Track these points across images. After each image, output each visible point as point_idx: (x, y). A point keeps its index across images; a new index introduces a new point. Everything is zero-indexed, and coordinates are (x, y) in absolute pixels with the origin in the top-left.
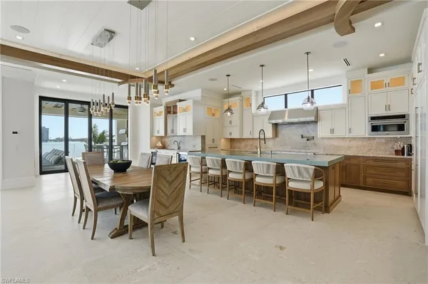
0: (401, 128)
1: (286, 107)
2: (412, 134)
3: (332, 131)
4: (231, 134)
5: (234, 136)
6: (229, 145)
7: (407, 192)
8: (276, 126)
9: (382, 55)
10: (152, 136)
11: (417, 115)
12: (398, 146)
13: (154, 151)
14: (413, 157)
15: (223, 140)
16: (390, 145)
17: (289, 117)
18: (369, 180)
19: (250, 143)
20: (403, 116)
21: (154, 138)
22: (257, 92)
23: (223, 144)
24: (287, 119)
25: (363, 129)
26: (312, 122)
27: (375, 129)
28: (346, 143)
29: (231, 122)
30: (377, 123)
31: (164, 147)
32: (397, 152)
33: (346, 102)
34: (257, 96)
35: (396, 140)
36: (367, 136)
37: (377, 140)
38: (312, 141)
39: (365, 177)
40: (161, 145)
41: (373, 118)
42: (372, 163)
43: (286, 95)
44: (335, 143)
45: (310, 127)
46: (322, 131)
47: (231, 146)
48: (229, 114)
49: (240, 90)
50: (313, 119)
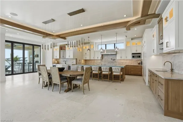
0: (140, 57)
1: (106, 49)
2: (142, 59)
3: (121, 57)
4: (86, 58)
5: (87, 59)
6: (85, 62)
7: (141, 75)
8: (102, 55)
9: (135, 36)
10: (53, 58)
11: (144, 53)
12: (139, 62)
13: (54, 65)
14: (143, 65)
15: (83, 60)
16: (137, 62)
17: (106, 52)
18: (132, 72)
19: (93, 61)
20: (140, 53)
21: (54, 59)
22: (96, 43)
23: (83, 61)
24: (105, 53)
25: (130, 57)
26: (115, 54)
27: (133, 57)
28: (125, 61)
29: (86, 54)
30: (134, 55)
31: (58, 63)
32: (139, 64)
33: (125, 48)
34: (96, 44)
35: (138, 60)
36: (131, 59)
37: (133, 60)
38: (115, 61)
39: (131, 71)
40: (57, 62)
41: (133, 54)
42: (133, 67)
43: (106, 45)
44: (122, 61)
45: (114, 56)
46: (118, 57)
47: (85, 63)
48: (89, 51)
49: (89, 42)
50: (115, 53)
